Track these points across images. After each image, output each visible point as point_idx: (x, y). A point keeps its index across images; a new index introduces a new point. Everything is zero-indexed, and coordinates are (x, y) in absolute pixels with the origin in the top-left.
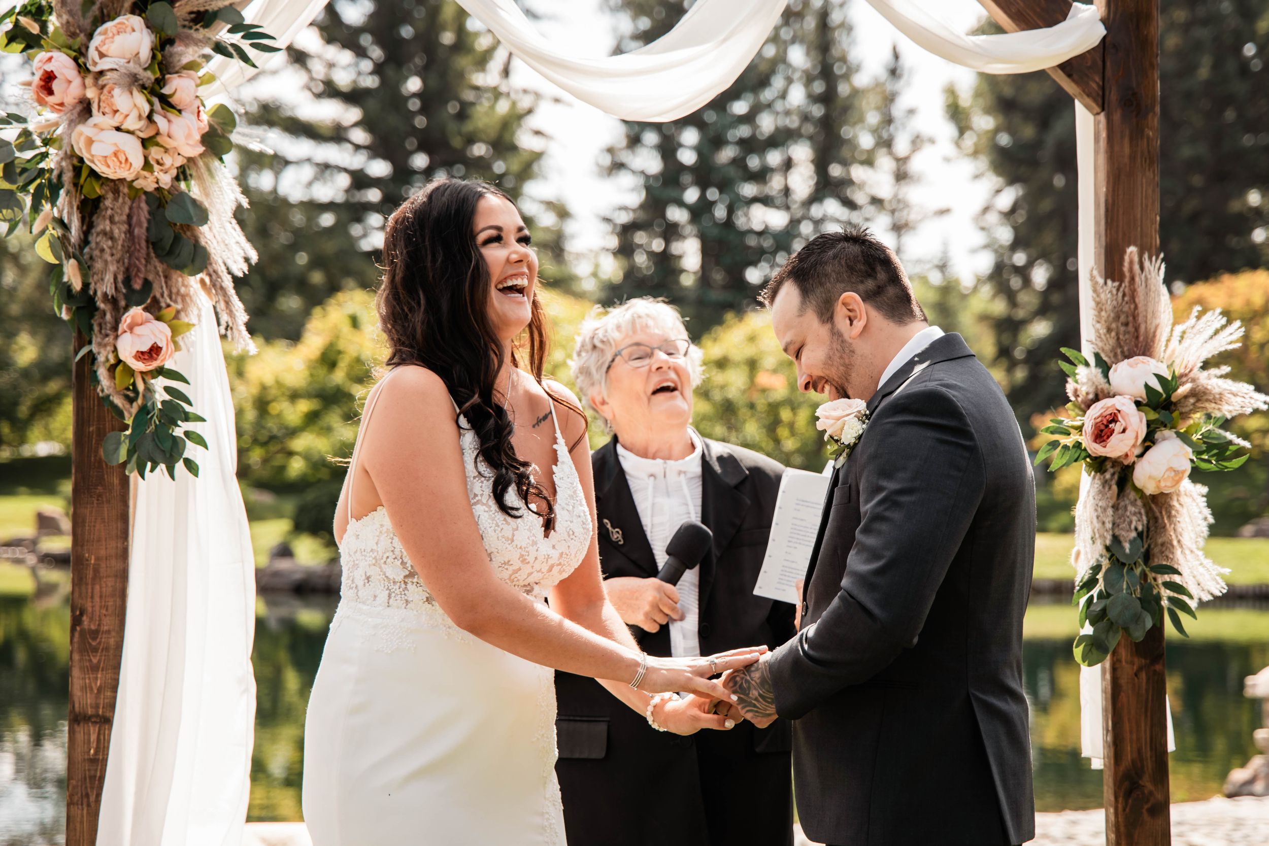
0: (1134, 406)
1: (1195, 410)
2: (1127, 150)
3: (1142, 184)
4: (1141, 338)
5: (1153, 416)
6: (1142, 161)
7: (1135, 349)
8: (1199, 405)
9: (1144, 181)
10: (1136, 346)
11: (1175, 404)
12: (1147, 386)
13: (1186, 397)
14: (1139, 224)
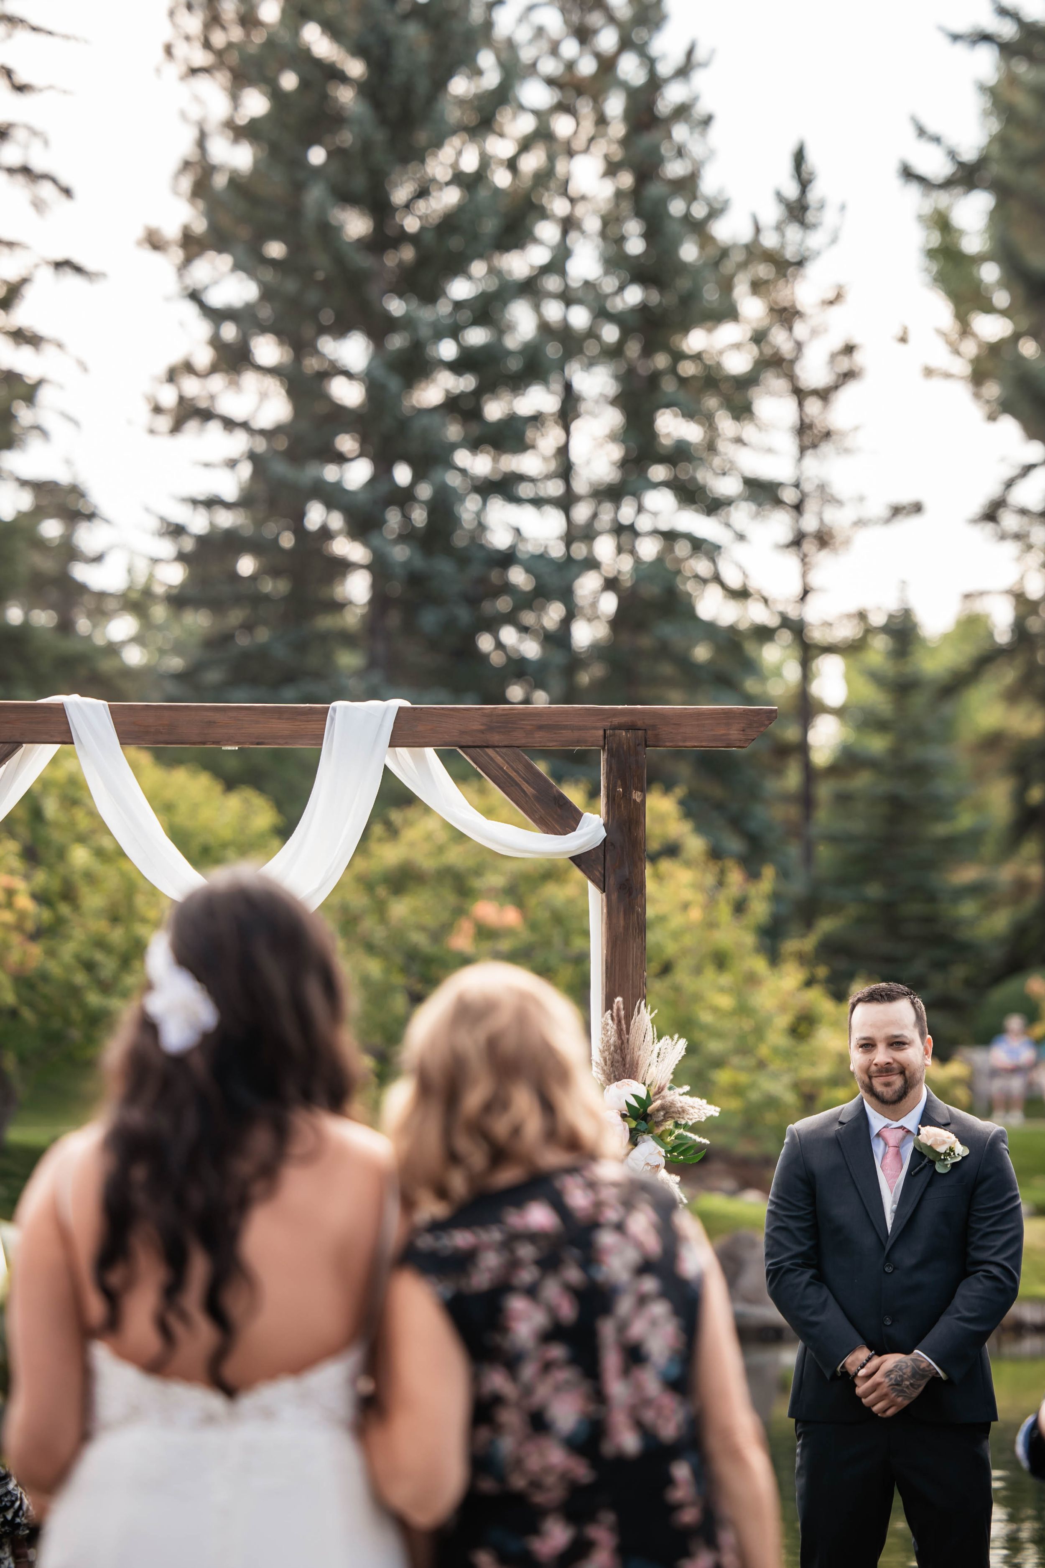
0: (619, 1118)
1: (665, 1119)
2: (622, 922)
3: (633, 948)
4: (627, 1066)
5: (634, 1124)
6: (633, 931)
7: (623, 1074)
8: (667, 1115)
9: (635, 945)
10: (624, 1071)
11: (650, 1115)
12: (627, 1103)
13: (658, 1110)
14: (631, 978)
